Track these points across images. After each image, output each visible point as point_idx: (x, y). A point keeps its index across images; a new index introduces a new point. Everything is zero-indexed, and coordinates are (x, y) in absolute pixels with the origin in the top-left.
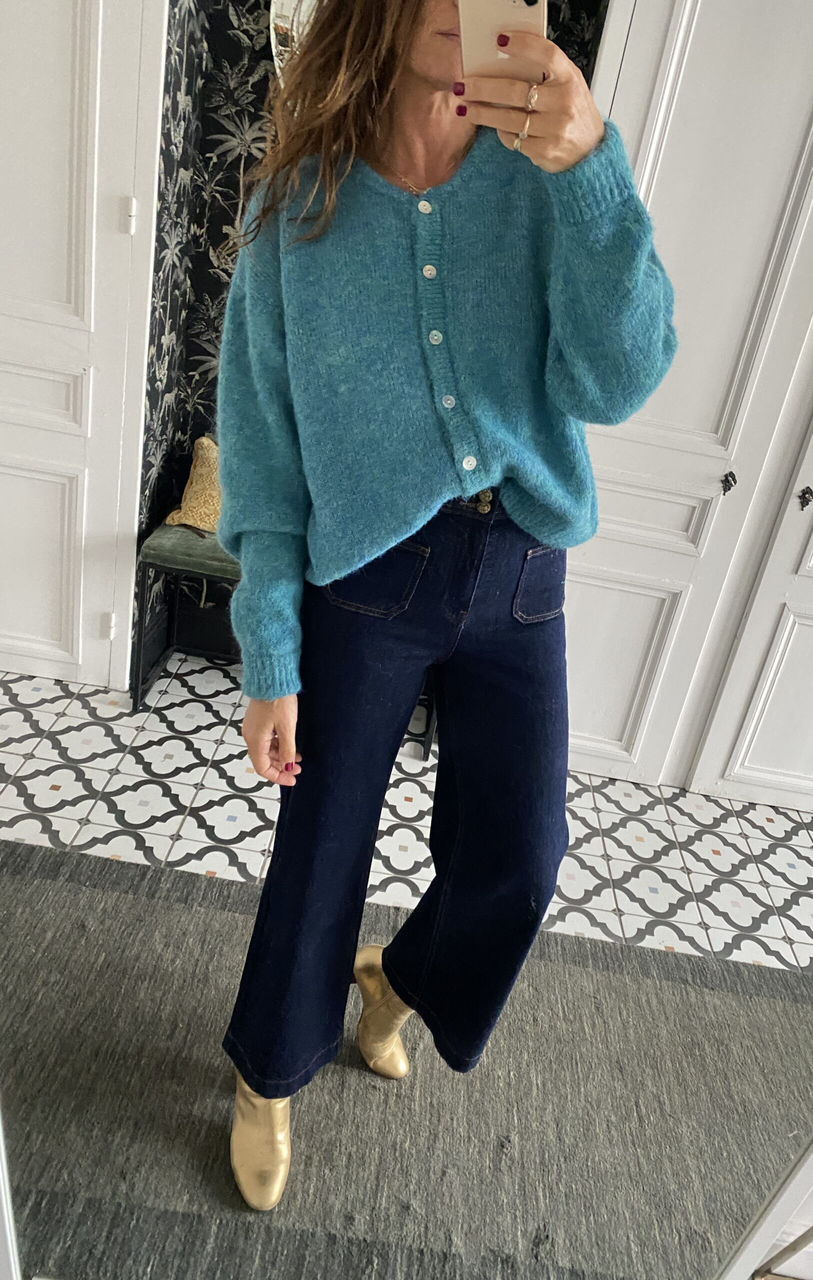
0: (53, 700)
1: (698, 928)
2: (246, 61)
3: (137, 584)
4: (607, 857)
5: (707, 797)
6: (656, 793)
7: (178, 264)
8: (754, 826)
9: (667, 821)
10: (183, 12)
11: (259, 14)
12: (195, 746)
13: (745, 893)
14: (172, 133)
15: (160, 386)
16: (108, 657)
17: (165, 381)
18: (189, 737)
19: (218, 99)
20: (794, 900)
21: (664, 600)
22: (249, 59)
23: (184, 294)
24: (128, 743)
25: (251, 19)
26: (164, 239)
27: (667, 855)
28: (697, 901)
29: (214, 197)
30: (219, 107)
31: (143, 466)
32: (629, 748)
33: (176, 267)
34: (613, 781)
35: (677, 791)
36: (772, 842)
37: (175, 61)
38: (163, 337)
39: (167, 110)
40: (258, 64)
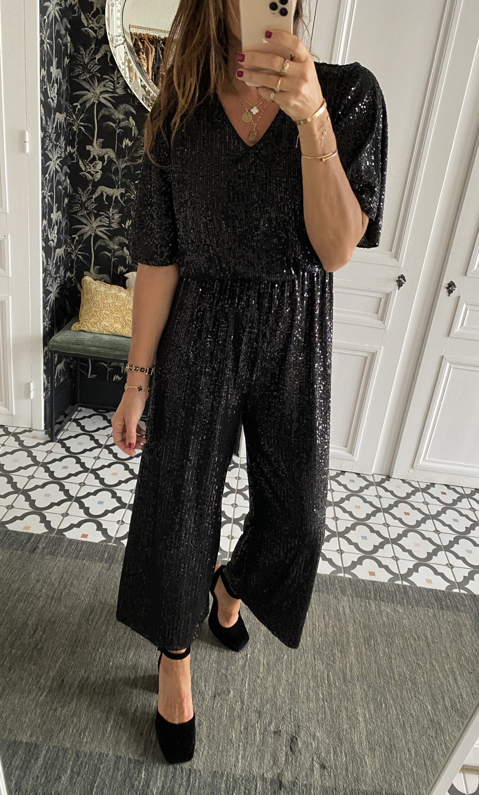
1: (392, 560)
2: (93, 46)
3: (45, 364)
4: (336, 519)
5: (404, 481)
6: (372, 480)
7: (59, 170)
8: (433, 497)
9: (376, 496)
10: (50, 19)
11: (99, 17)
12: (82, 461)
13: (424, 538)
14: (49, 91)
15: (52, 244)
16: (31, 409)
17: (56, 241)
18: (79, 456)
19: (78, 70)
20: (456, 541)
21: (367, 357)
22: (95, 45)
23: (65, 189)
24: (41, 461)
25: (95, 20)
26: (47, 155)
27: (375, 516)
28: (392, 544)
29: (80, 129)
30: (79, 75)
31: (44, 293)
32: (351, 452)
33: (58, 172)
34: (343, 472)
35: (384, 477)
36: (444, 506)
37: (47, 48)
38: (52, 214)
39: (43, 77)
40: (100, 47)
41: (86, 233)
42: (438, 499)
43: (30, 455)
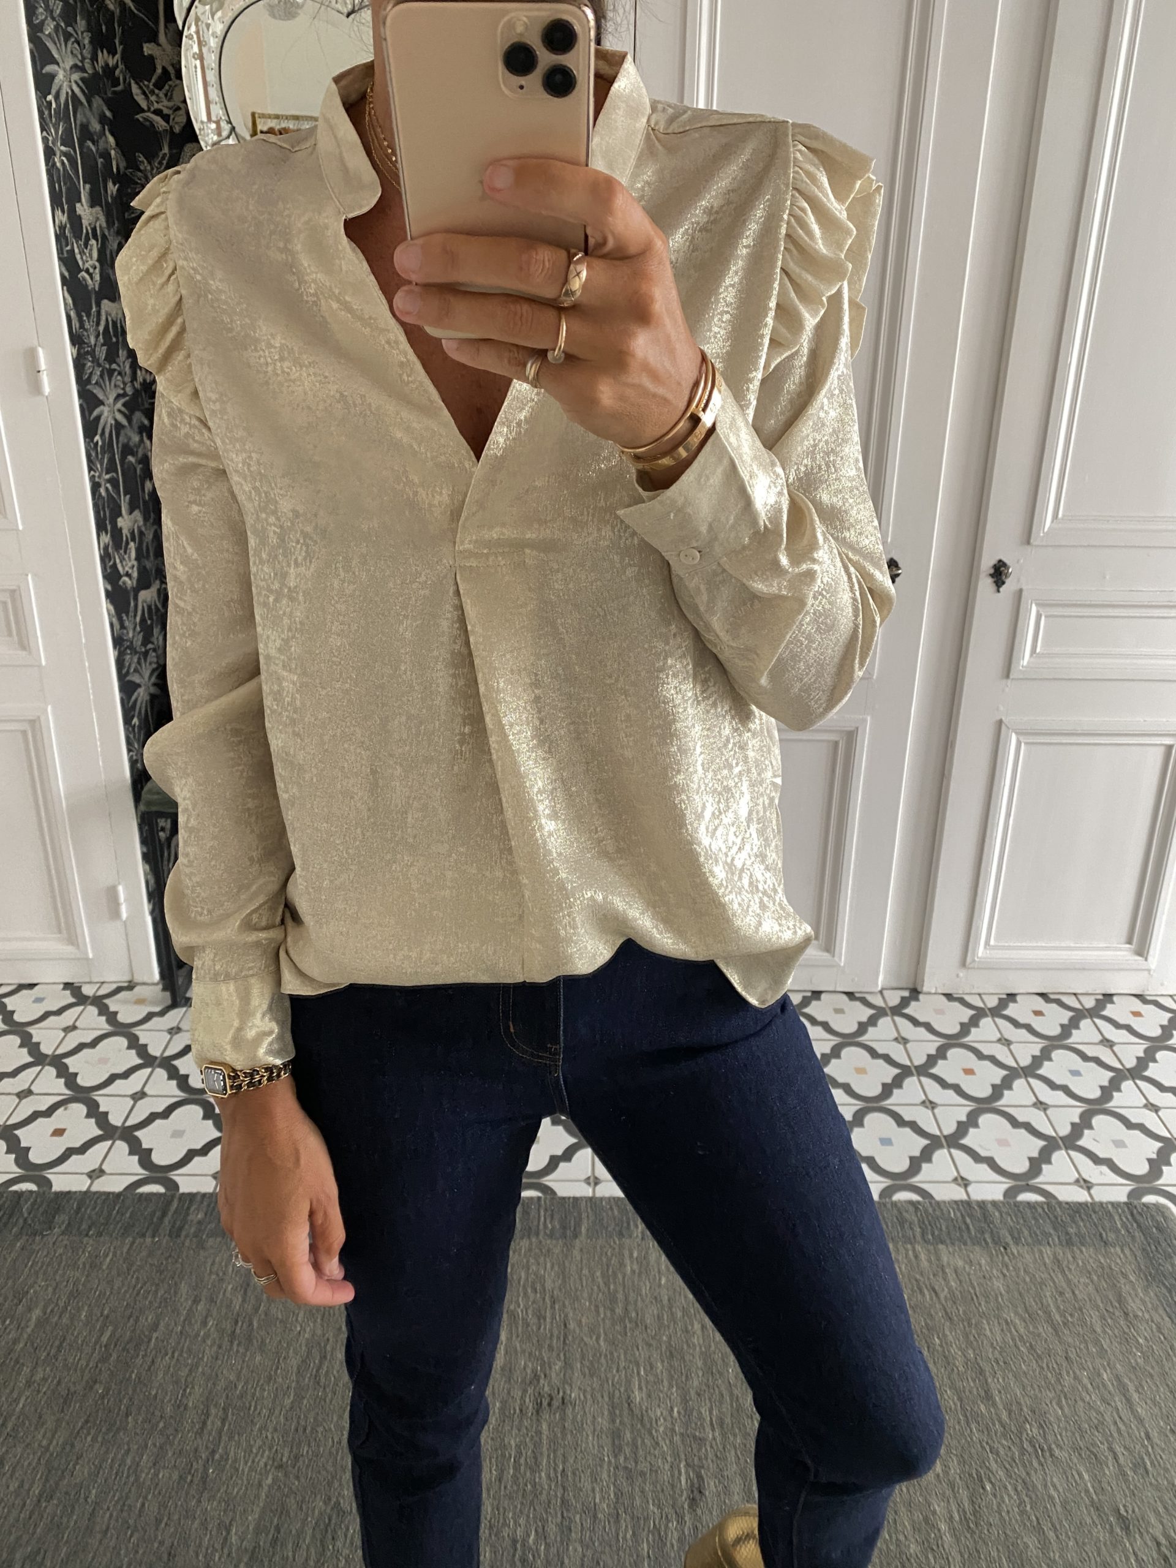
0: (61, 1011)
1: (954, 1185)
2: (166, 150)
3: (145, 841)
5: (950, 996)
7: (124, 422)
8: (1017, 1025)
9: (896, 1040)
10: (62, 101)
11: (170, 85)
13: (1015, 1123)
14: (78, 257)
15: (128, 582)
16: (124, 942)
17: (135, 575)
20: (1086, 1122)
21: (836, 743)
22: (170, 148)
24: (158, 1053)
25: (161, 95)
26: (93, 394)
28: (949, 1148)
31: (122, 689)
32: (828, 948)
33: (123, 427)
34: (817, 994)
35: (906, 994)
36: (1044, 1043)
37: (63, 163)
38: (119, 520)
39: (62, 228)
40: (181, 149)
42: (1029, 1028)
43: (134, 1043)
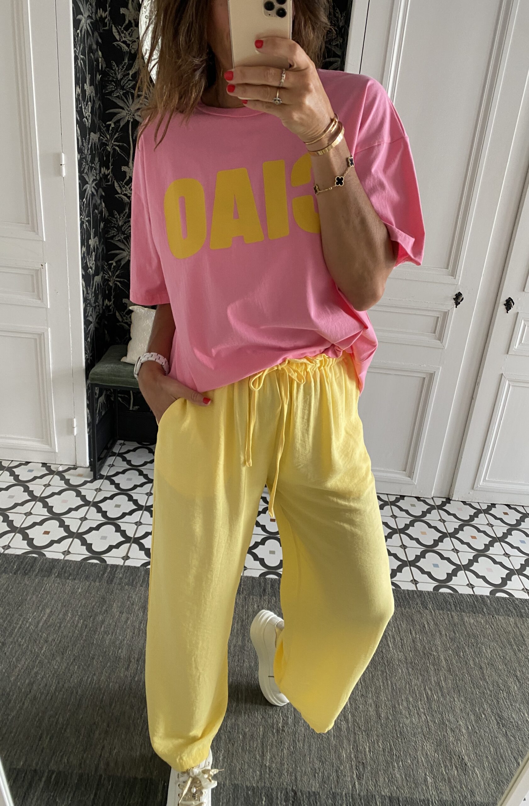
0: (42, 477)
1: (467, 587)
2: (126, 61)
3: (88, 398)
4: (404, 547)
5: (464, 503)
6: (431, 502)
7: (95, 193)
8: (496, 518)
9: (440, 520)
10: (83, 33)
11: (132, 30)
12: (134, 498)
13: (495, 562)
14: (83, 110)
15: (91, 271)
16: (73, 446)
17: (94, 268)
18: (130, 492)
19: (111, 86)
20: (526, 564)
21: (424, 378)
22: (128, 59)
23: (101, 212)
24: (91, 500)
25: (127, 34)
26: (85, 178)
27: (442, 542)
28: (465, 570)
29: (114, 149)
30: (112, 92)
31: (85, 324)
32: (411, 475)
33: (94, 195)
34: (402, 497)
35: (444, 500)
36: (508, 527)
37: (81, 64)
38: (90, 241)
39: (78, 96)
40: (134, 61)
41: (124, 258)
42: (501, 520)
43: (79, 494)
